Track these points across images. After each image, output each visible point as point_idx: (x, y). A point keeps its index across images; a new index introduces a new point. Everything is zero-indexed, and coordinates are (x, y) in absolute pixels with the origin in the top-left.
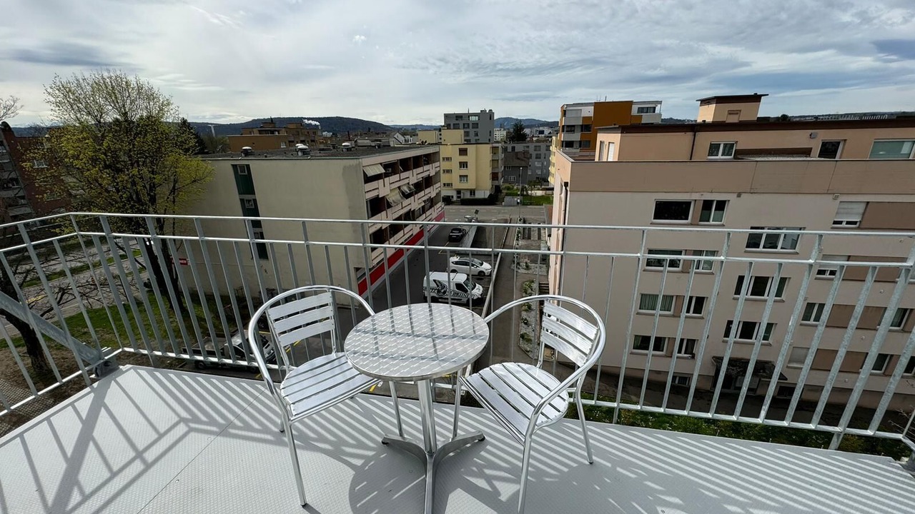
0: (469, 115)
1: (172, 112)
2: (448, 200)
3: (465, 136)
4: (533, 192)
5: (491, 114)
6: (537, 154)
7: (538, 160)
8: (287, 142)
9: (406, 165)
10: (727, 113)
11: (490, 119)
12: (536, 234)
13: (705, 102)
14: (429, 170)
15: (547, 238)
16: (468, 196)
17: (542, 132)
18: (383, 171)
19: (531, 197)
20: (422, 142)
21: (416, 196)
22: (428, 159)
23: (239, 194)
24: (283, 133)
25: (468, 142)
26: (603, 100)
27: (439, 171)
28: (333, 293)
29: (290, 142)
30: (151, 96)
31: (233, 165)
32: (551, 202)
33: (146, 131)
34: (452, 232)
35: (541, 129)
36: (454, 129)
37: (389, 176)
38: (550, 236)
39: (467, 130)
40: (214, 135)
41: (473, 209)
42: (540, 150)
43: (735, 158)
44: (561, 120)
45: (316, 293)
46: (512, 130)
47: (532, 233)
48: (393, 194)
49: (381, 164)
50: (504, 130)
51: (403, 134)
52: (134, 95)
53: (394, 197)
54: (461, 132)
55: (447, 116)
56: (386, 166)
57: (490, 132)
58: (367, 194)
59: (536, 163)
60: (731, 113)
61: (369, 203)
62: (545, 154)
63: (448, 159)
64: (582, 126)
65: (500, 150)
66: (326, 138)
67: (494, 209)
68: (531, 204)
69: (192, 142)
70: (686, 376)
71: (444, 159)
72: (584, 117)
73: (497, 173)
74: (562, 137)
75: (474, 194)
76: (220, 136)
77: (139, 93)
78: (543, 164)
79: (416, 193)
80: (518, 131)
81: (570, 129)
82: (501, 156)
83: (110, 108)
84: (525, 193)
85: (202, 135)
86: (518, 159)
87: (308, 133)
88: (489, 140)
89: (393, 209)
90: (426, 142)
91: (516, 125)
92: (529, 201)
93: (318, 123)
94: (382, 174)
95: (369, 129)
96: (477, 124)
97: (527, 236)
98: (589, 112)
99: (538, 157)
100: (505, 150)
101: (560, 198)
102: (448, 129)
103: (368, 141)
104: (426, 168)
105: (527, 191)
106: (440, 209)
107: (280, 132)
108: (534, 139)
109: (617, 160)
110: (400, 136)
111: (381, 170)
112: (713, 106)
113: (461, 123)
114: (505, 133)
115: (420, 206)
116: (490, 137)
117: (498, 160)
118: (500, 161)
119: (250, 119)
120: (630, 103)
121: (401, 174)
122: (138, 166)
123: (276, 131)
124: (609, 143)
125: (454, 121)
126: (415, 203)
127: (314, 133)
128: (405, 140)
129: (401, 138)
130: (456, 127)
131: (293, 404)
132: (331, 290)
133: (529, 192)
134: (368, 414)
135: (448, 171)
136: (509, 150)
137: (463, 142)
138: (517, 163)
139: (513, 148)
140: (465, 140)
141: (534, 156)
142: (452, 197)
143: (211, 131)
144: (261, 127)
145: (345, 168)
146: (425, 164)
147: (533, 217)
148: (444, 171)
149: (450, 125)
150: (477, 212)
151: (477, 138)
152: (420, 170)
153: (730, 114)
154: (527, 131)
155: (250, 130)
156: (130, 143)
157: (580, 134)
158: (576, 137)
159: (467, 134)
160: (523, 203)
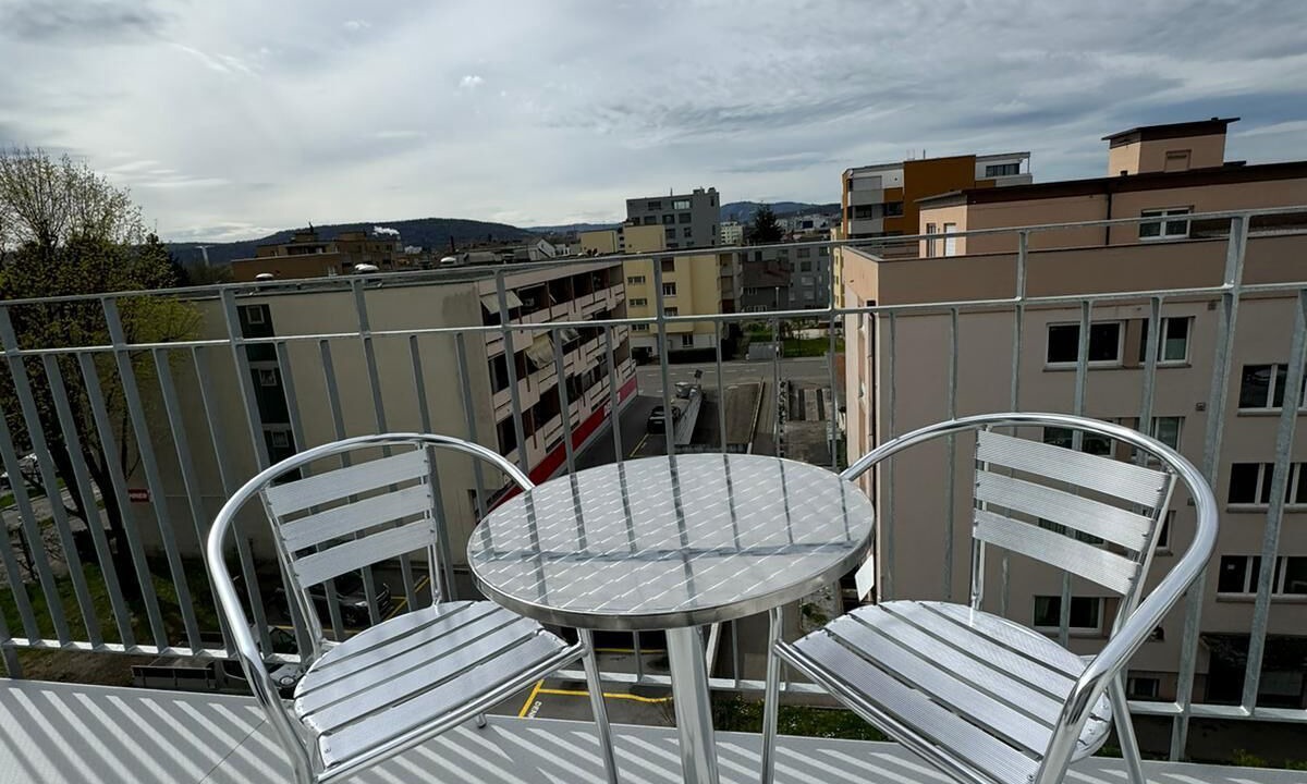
0: (672, 200)
1: (128, 217)
2: (642, 356)
3: (667, 238)
4: (802, 332)
5: (713, 196)
6: (803, 264)
7: (808, 273)
8: (340, 267)
9: (563, 290)
10: (1164, 156)
11: (712, 205)
12: (815, 411)
13: (1119, 140)
14: (607, 298)
15: (838, 415)
16: (679, 346)
17: (809, 224)
18: (520, 303)
19: (799, 341)
20: (589, 252)
21: (582, 348)
22: (603, 279)
23: (249, 360)
24: (333, 251)
25: (673, 247)
26: (919, 157)
27: (624, 300)
28: (430, 450)
29: (344, 265)
30: (92, 192)
31: (239, 308)
32: (841, 347)
33: (79, 253)
34: (654, 415)
35: (807, 218)
36: (646, 224)
37: (530, 313)
38: (843, 410)
39: (670, 227)
40: (207, 263)
41: (691, 370)
42: (808, 256)
43: (1191, 237)
44: (845, 198)
45: (387, 452)
46: (752, 224)
47: (807, 409)
48: (540, 344)
49: (514, 290)
50: (739, 224)
51: (553, 242)
52: (60, 189)
53: (540, 351)
54: (660, 229)
55: (631, 203)
56: (523, 294)
57: (714, 227)
58: (489, 347)
59: (803, 280)
60: (1171, 156)
61: (493, 363)
62: (819, 262)
63: (638, 279)
64: (884, 205)
65: (735, 258)
66: (410, 256)
67: (733, 368)
68: (800, 355)
69: (163, 270)
70: (1148, 677)
71: (630, 279)
72: (886, 190)
73: (733, 301)
74: (849, 227)
75: (691, 342)
76: (217, 265)
77: (69, 185)
78: (815, 280)
79: (583, 342)
80: (765, 223)
81: (862, 211)
82: (737, 268)
83: (16, 215)
84: (787, 334)
85: (185, 265)
86: (769, 273)
87: (378, 247)
88: (713, 242)
89: (541, 375)
90: (596, 251)
91: (761, 214)
92: (795, 349)
93: (395, 232)
94: (517, 308)
95: (490, 236)
96: (689, 214)
97: (797, 415)
98: (896, 179)
99: (806, 268)
100: (743, 257)
101: (861, 335)
102: (635, 225)
103: (489, 253)
104: (599, 295)
105: (790, 330)
106: (629, 371)
107: (327, 249)
108: (796, 237)
109: (964, 254)
110: (547, 245)
111: (514, 302)
112: (1136, 147)
113: (659, 214)
114: (740, 229)
115: (591, 367)
116: (713, 238)
117: (732, 277)
118: (735, 278)
119: (273, 231)
120: (972, 159)
121: (553, 308)
122: (63, 316)
123: (318, 247)
124: (945, 225)
125: (644, 211)
126: (580, 362)
127: (389, 248)
128: (557, 253)
129: (549, 249)
130: (650, 221)
131: (325, 734)
132: (426, 444)
133: (796, 333)
134: (523, 765)
135: (641, 302)
136: (752, 257)
137: (665, 248)
138: (767, 280)
139: (758, 254)
140: (668, 245)
141: (798, 267)
142: (650, 349)
143: (202, 257)
144: (292, 242)
145: (447, 300)
146: (597, 290)
147: (806, 379)
148: (632, 301)
149: (638, 219)
150: (698, 374)
151: (690, 240)
152: (588, 299)
153: (1169, 158)
154: (781, 223)
155: (271, 248)
156: (48, 277)
157: (882, 220)
158: (876, 224)
159: (670, 233)
160: (785, 355)
